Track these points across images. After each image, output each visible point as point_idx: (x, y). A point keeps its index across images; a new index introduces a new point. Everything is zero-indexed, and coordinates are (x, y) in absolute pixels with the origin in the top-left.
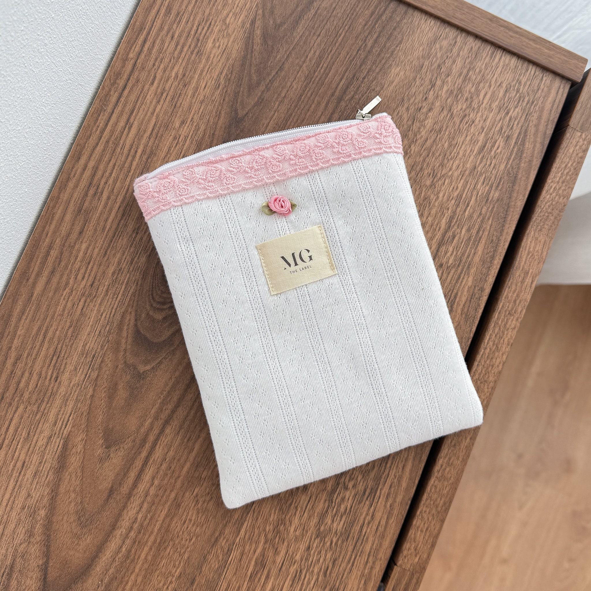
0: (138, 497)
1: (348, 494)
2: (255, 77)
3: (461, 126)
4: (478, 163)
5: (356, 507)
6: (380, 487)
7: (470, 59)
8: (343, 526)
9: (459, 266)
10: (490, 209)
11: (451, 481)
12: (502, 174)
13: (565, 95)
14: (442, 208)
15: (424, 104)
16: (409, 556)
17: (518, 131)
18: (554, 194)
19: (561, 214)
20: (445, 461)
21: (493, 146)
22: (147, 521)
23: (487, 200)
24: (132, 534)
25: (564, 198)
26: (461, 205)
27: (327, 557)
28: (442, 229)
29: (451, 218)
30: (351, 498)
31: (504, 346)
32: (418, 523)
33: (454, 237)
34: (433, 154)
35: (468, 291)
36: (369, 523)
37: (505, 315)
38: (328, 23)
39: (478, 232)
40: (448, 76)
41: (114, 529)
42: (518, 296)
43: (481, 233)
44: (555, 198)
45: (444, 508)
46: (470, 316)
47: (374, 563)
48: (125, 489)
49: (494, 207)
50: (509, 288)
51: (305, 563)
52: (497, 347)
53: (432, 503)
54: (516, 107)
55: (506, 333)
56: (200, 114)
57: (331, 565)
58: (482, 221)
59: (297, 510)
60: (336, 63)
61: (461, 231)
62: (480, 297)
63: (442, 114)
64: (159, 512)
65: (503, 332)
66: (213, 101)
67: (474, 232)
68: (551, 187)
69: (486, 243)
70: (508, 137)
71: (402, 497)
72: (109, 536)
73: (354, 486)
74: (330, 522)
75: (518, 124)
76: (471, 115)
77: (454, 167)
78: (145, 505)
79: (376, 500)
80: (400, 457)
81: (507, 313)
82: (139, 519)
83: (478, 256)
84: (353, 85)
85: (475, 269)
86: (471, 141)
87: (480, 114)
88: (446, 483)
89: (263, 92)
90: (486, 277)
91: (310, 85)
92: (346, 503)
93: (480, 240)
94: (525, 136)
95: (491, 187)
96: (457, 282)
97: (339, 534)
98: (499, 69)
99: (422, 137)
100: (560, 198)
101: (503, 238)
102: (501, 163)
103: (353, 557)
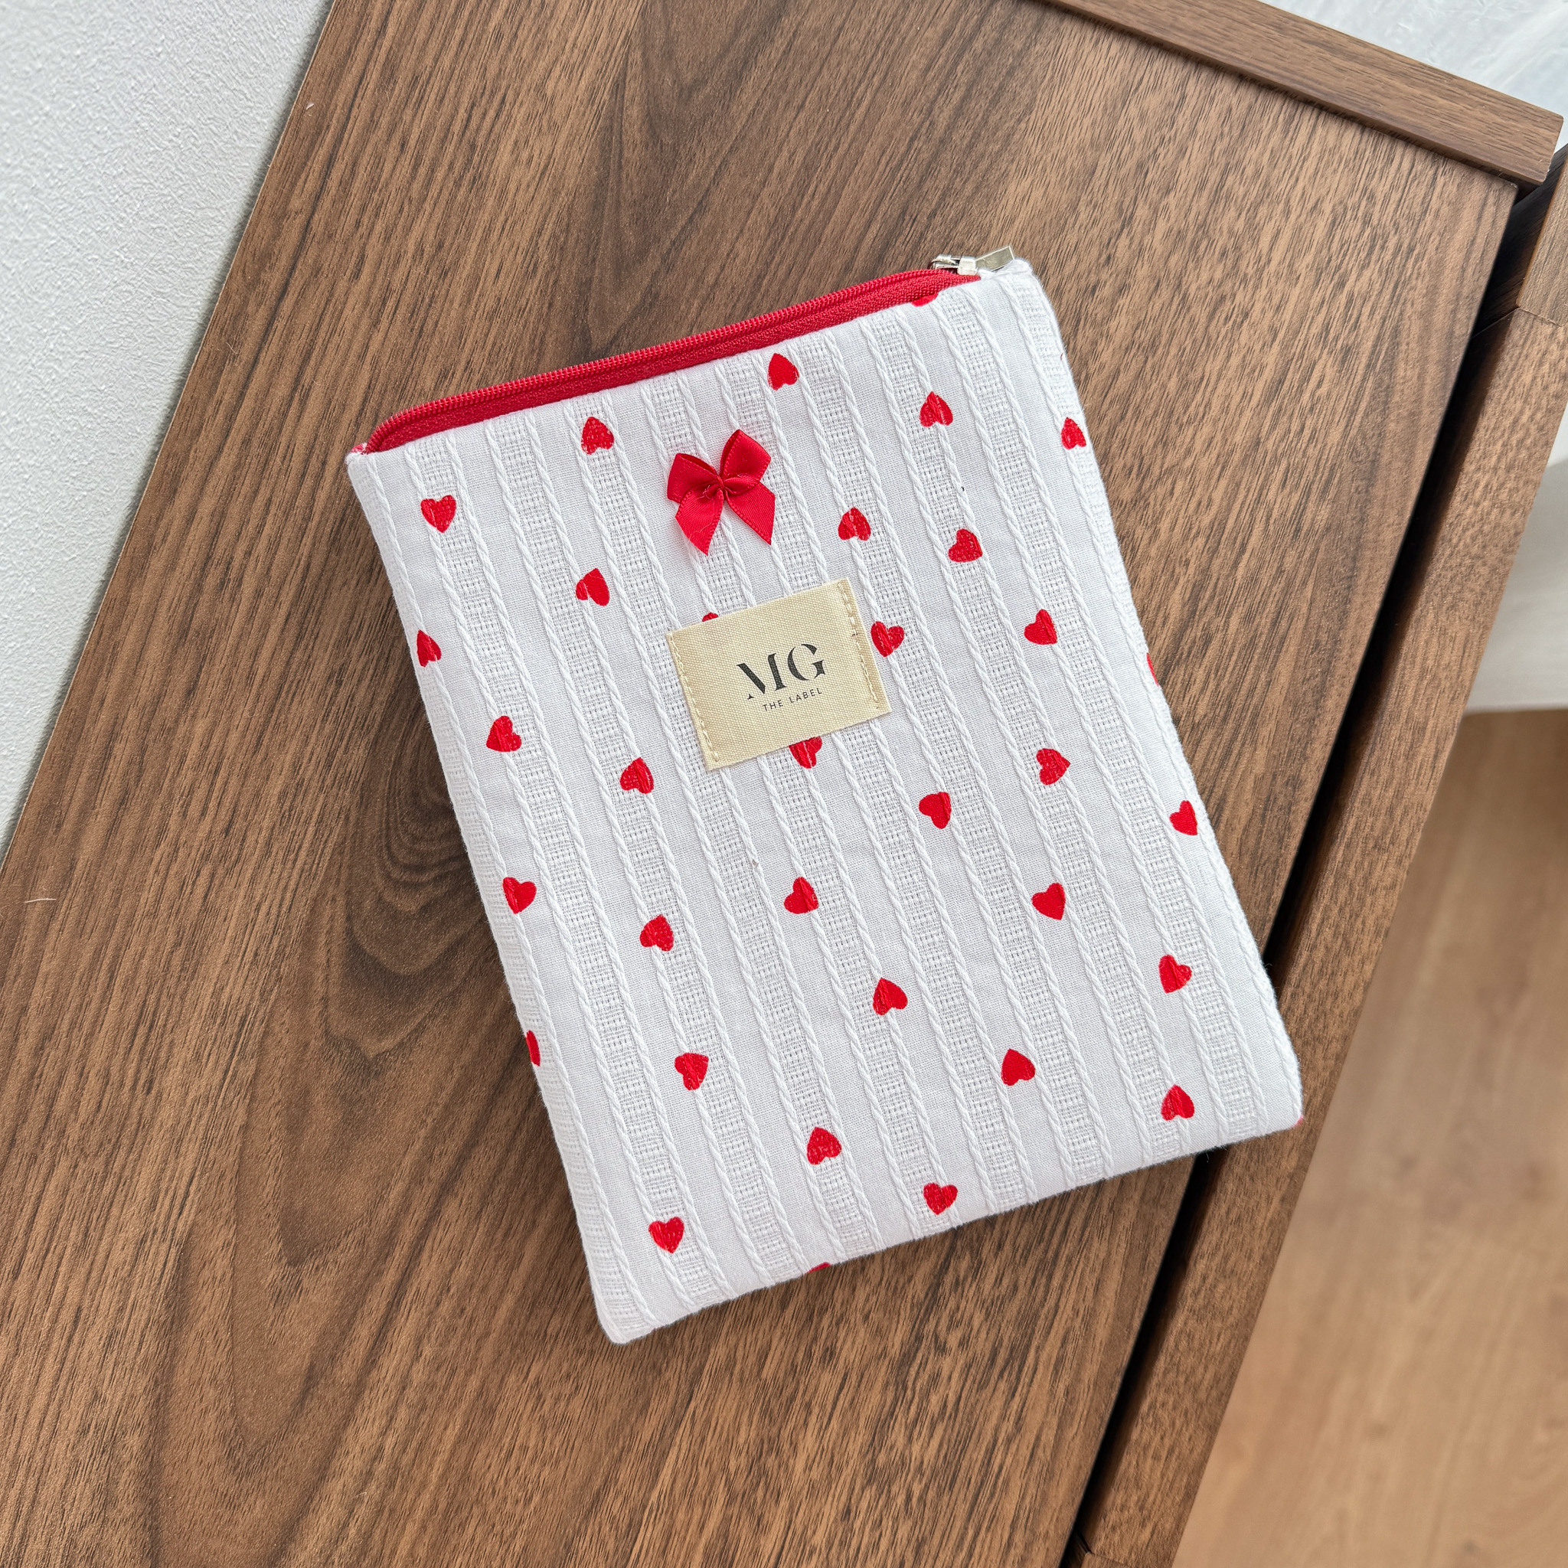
0: (381, 1391)
1: (946, 1363)
2: (631, 237)
3: (1212, 328)
4: (1266, 428)
5: (972, 1400)
6: (1035, 1343)
7: (1226, 140)
8: (939, 1451)
9: (1225, 720)
10: (1307, 555)
11: (1231, 1320)
12: (1338, 455)
13: (1502, 223)
14: (1170, 561)
15: (1104, 276)
16: (1124, 1527)
17: (1373, 333)
18: (1486, 504)
19: (1509, 557)
20: (1214, 1265)
21: (1306, 379)
22: (410, 1453)
23: (1298, 530)
24: (372, 1491)
25: (1513, 514)
26: (1222, 551)
27: (899, 1536)
28: (1171, 619)
29: (1198, 589)
30: (956, 1376)
31: (1367, 939)
32: (1145, 1437)
33: (1207, 641)
34: (1138, 413)
35: (1255, 788)
36: (1009, 1441)
37: (1363, 854)
38: (825, 70)
39: (1275, 623)
40: (1168, 192)
41: (322, 1478)
42: (1398, 795)
43: (1284, 624)
44: (1489, 514)
45: (1214, 1393)
46: (1265, 857)
47: (1028, 1546)
48: (346, 1370)
49: (1317, 550)
50: (1372, 774)
51: (839, 1554)
52: (1344, 939)
53: (1182, 1379)
54: (1363, 267)
55: (1369, 900)
56: (489, 347)
57: (910, 1557)
58: (1287, 591)
59: (809, 1413)
60: (852, 179)
61: (1227, 623)
62: (1290, 804)
63: (1155, 298)
64: (439, 1430)
65: (1362, 900)
66: (522, 310)
67: (1264, 622)
68: (1477, 484)
69: (1299, 652)
70: (1347, 351)
71: (1096, 1367)
72: (311, 1498)
73: (963, 1343)
74: (901, 1441)
75: (1372, 313)
76: (1239, 297)
77: (1198, 446)
78: (403, 1413)
79: (1025, 1379)
80: (1087, 1258)
81: (1371, 844)
82: (388, 1450)
83: (1278, 689)
84: (902, 238)
85: (1272, 726)
86: (1243, 368)
87: (1264, 291)
88: (1218, 1324)
89: (656, 274)
90: (1305, 748)
91: (783, 247)
92: (942, 1389)
93: (1282, 643)
94: (1395, 344)
95: (1307, 493)
96: (1222, 765)
97: (928, 1473)
98: (1311, 165)
99: (1102, 367)
100: (1503, 512)
101: (1347, 636)
102: (1330, 423)
103: (971, 1533)
